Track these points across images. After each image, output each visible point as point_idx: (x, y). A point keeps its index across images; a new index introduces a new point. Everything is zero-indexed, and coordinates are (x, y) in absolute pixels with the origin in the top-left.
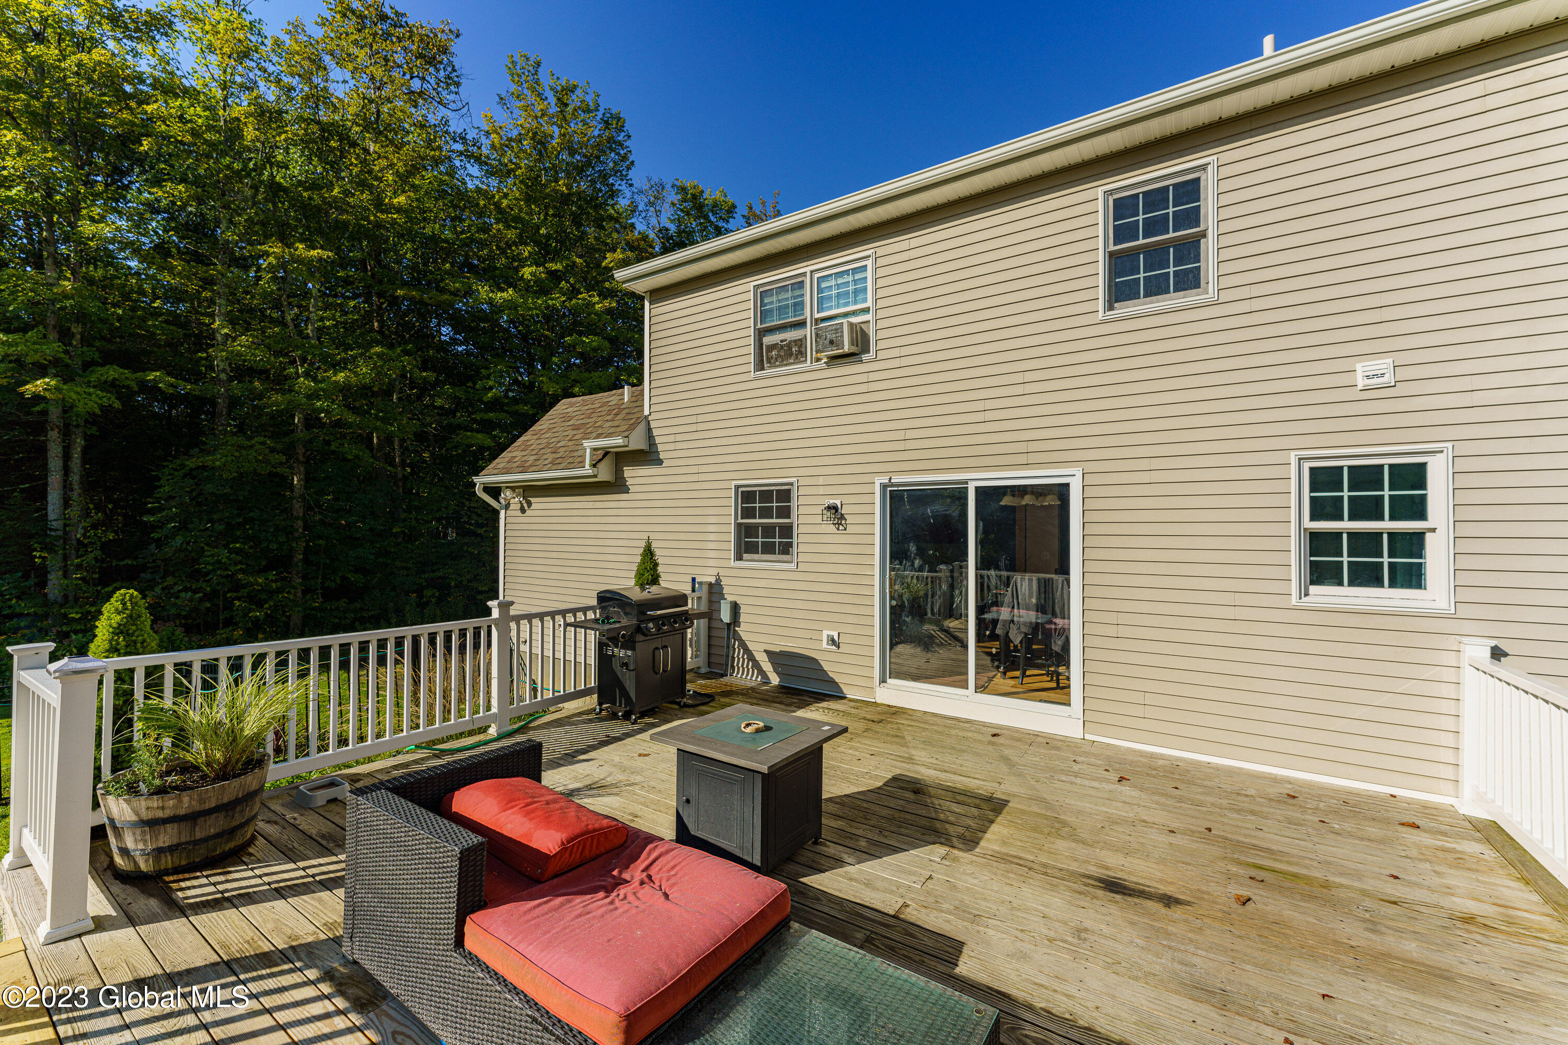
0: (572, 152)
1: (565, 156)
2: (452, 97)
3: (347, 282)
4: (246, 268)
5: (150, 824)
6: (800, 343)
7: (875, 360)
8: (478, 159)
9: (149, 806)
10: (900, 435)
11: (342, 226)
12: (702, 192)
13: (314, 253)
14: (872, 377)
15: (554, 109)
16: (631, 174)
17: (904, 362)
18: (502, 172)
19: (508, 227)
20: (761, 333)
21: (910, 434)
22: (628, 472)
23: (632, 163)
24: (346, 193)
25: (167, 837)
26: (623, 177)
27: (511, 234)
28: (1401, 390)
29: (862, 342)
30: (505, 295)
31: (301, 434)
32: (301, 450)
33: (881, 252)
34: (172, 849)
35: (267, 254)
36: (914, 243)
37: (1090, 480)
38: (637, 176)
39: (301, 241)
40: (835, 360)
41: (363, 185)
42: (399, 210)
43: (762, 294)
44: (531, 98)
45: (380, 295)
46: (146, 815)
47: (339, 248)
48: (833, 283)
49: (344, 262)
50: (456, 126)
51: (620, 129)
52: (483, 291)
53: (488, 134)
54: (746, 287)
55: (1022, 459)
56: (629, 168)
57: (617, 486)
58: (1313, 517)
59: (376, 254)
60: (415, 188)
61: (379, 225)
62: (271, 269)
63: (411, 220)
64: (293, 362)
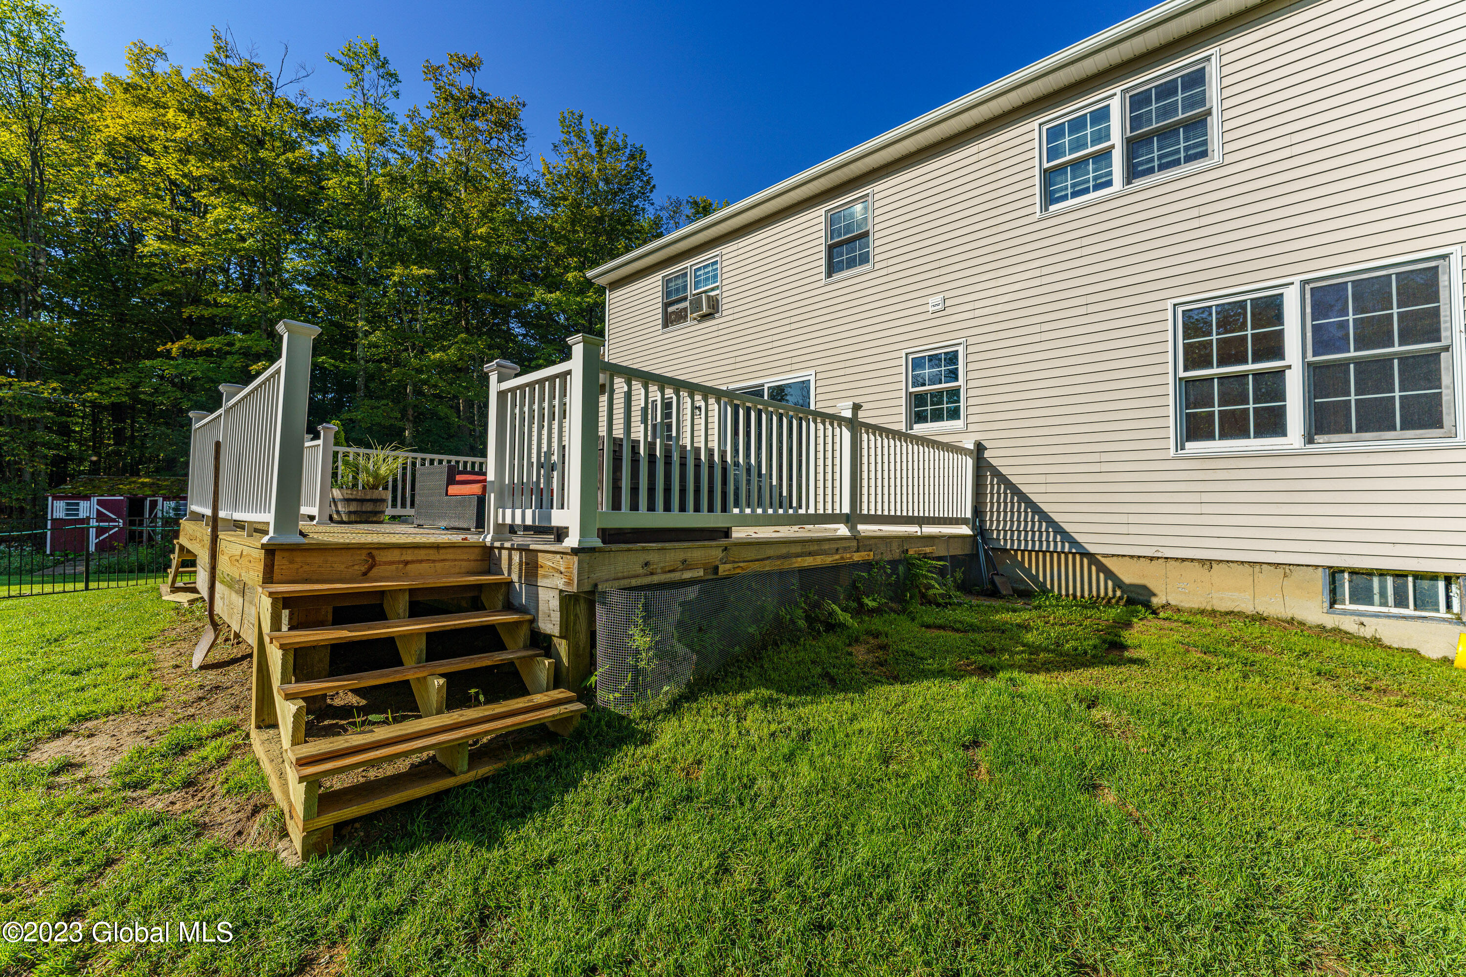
0: (607, 181)
1: (601, 185)
2: (520, 149)
3: (444, 292)
4: (377, 285)
5: (347, 501)
6: (685, 310)
7: (721, 317)
8: (537, 194)
9: (348, 493)
10: (733, 360)
11: (440, 252)
12: (710, 204)
13: (422, 271)
14: (721, 327)
15: (593, 151)
16: (652, 196)
17: (736, 316)
18: (553, 202)
19: (558, 244)
20: (666, 305)
21: (738, 359)
23: (654, 186)
24: (444, 230)
25: (353, 507)
26: (647, 199)
27: (561, 249)
28: (948, 311)
29: (714, 306)
30: (553, 295)
31: (411, 399)
32: (410, 412)
33: (724, 251)
34: (355, 513)
35: (393, 274)
36: (741, 245)
37: (819, 376)
38: (659, 197)
39: (414, 264)
40: (701, 319)
41: (454, 223)
42: (481, 238)
43: (667, 281)
44: (577, 144)
45: (467, 301)
46: (346, 497)
47: (439, 268)
48: (702, 272)
49: (442, 278)
50: (521, 173)
51: (643, 161)
52: (539, 293)
53: (544, 175)
54: (658, 278)
55: (788, 368)
56: (651, 191)
58: (914, 386)
59: (466, 270)
60: (492, 220)
61: (466, 250)
62: (395, 285)
63: (490, 244)
64: (406, 350)
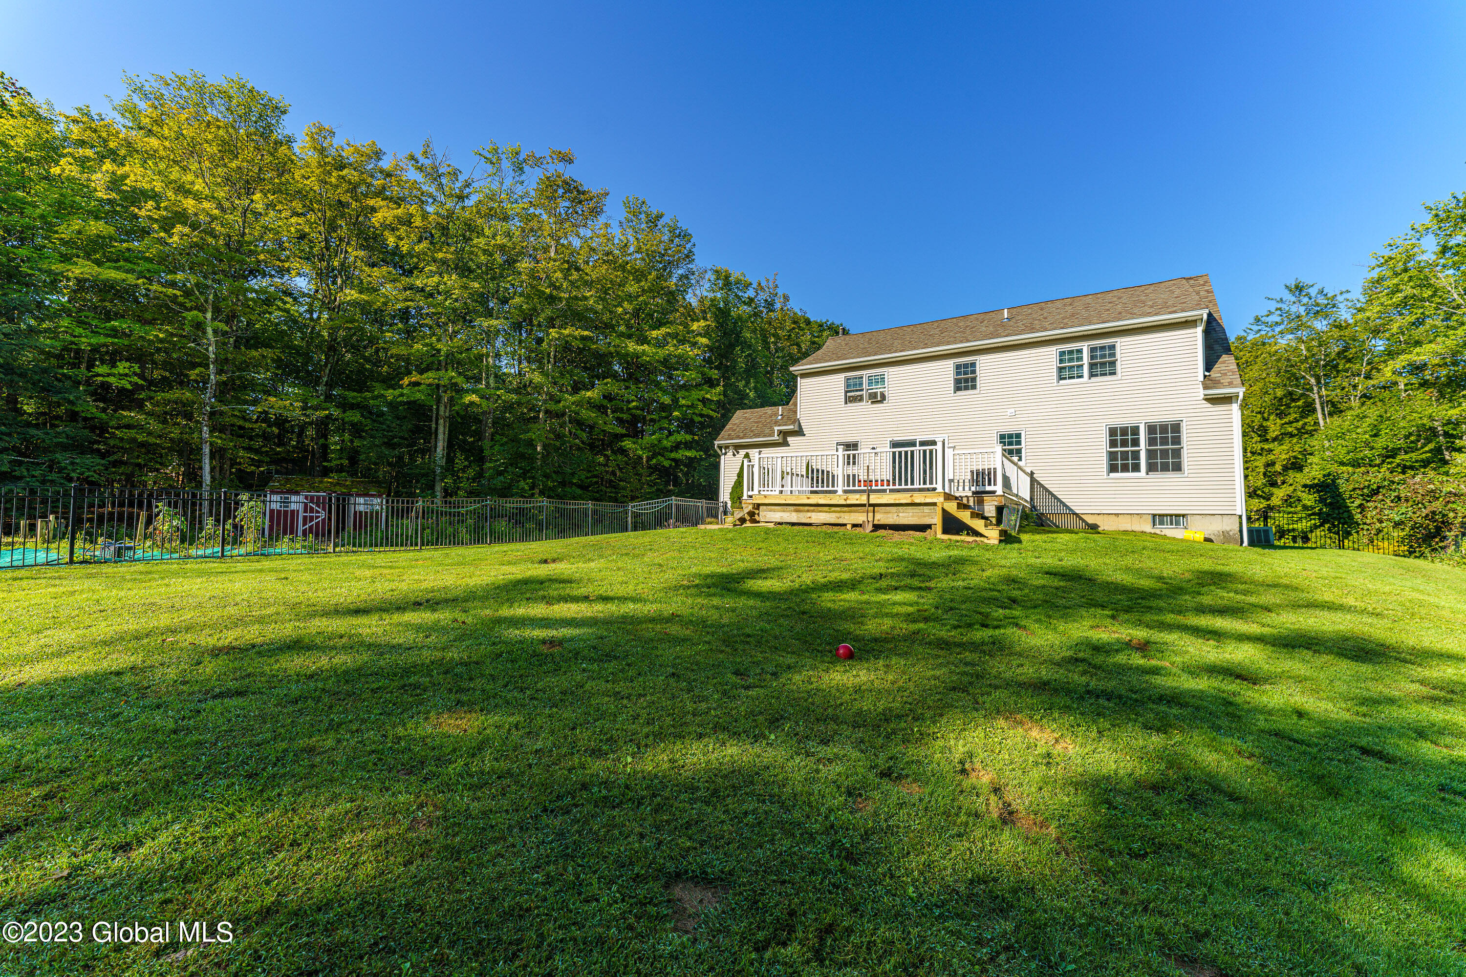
6: (861, 396)
7: (888, 403)
10: (895, 426)
14: (887, 408)
17: (897, 404)
20: (846, 392)
21: (900, 425)
22: (789, 439)
28: (1017, 416)
29: (883, 397)
33: (890, 370)
36: (901, 369)
40: (873, 403)
43: (847, 379)
48: (874, 378)
54: (841, 377)
57: (785, 444)
